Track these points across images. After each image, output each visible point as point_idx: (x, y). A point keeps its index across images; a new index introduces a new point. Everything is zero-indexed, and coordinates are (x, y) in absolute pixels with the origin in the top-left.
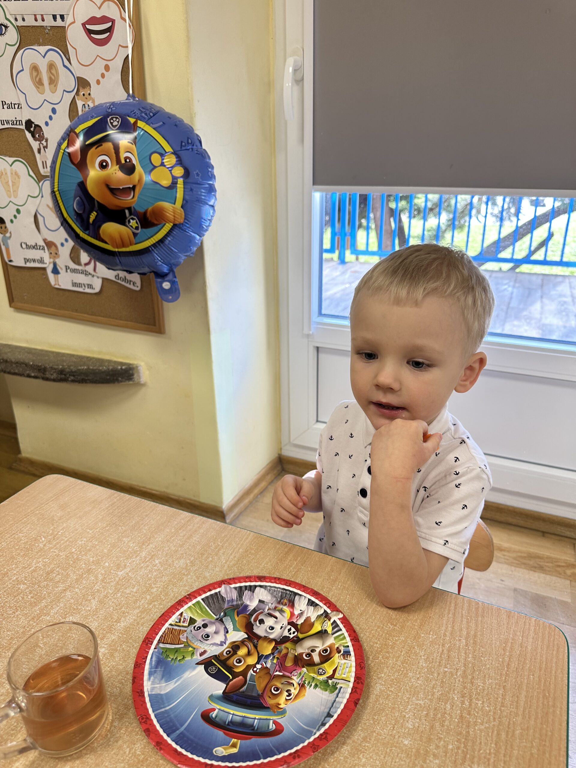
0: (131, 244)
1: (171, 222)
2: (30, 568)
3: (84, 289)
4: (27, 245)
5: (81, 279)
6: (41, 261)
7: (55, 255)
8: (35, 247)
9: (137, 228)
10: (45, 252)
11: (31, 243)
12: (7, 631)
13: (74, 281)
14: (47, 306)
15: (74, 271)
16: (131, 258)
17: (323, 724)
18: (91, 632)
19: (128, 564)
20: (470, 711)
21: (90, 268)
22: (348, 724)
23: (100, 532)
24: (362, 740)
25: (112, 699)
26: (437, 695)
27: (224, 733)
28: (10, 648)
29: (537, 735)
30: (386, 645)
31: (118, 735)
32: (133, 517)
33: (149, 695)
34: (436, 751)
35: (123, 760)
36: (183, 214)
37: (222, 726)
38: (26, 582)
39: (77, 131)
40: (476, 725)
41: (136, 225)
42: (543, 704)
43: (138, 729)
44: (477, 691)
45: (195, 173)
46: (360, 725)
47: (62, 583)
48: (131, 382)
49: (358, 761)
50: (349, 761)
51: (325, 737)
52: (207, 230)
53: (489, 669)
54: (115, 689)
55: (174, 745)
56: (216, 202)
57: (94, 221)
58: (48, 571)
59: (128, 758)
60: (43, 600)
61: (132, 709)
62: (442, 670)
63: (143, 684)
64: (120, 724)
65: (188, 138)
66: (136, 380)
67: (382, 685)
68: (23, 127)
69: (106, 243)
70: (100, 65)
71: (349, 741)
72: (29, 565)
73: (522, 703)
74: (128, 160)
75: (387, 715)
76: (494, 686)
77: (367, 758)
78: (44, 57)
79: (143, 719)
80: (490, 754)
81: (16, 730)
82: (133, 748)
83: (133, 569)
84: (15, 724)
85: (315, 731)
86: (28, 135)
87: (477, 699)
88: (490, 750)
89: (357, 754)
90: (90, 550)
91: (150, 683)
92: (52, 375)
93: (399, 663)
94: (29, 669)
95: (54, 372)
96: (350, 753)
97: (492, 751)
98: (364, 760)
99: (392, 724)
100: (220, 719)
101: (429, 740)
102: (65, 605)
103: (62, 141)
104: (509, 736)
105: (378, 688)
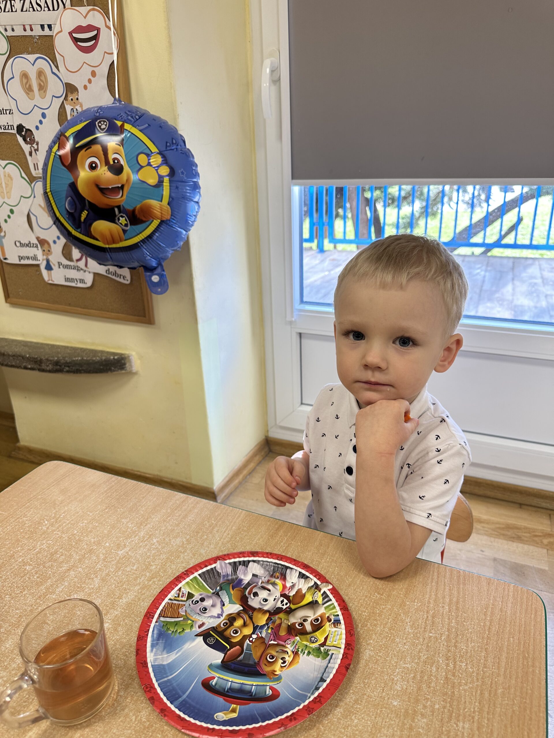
0: (121, 240)
1: (159, 219)
2: (35, 550)
3: (76, 284)
4: (21, 244)
5: (73, 274)
6: (35, 258)
7: (48, 252)
8: (29, 245)
9: (126, 225)
10: (38, 249)
11: (25, 241)
12: (16, 609)
13: (67, 277)
14: (41, 301)
15: (67, 267)
16: (121, 253)
17: (317, 689)
18: (96, 607)
19: (128, 543)
20: (454, 672)
21: (81, 264)
22: (340, 688)
23: (99, 514)
24: (354, 703)
25: (118, 670)
26: (423, 658)
27: (224, 699)
28: (19, 625)
29: (518, 694)
30: (373, 613)
31: (124, 704)
32: (131, 499)
33: (152, 665)
34: (423, 711)
35: (130, 727)
36: (170, 210)
37: (222, 693)
38: (31, 563)
39: (67, 134)
40: (461, 685)
41: (126, 222)
42: (523, 664)
43: (142, 698)
44: (461, 654)
45: (180, 171)
46: (352, 688)
47: (66, 563)
48: (123, 371)
49: (351, 722)
50: (342, 722)
51: (318, 701)
52: (192, 225)
53: (471, 633)
54: (120, 661)
55: (177, 712)
56: (201, 198)
57: (85, 219)
58: (52, 552)
59: (134, 725)
60: (48, 580)
61: (136, 679)
62: (427, 636)
63: (146, 655)
64: (126, 694)
65: (173, 139)
66: (128, 369)
67: (372, 650)
68: (15, 131)
69: (97, 240)
70: (87, 71)
71: (342, 704)
72: (34, 547)
73: (503, 664)
74: (116, 161)
75: (376, 678)
76: (477, 649)
77: (359, 719)
78: (33, 65)
79: (147, 688)
80: (474, 712)
81: (28, 702)
82: (138, 716)
83: (132, 548)
84: (27, 696)
85: (309, 695)
86: (20, 139)
87: (461, 661)
88: (474, 708)
89: (350, 715)
90: (91, 532)
91: (152, 654)
92: (48, 366)
93: (387, 630)
94: (38, 644)
95: (50, 364)
96: (343, 715)
97: (476, 709)
98: (356, 721)
99: (382, 687)
100: (220, 687)
101: (417, 701)
102: (70, 584)
103: (53, 144)
104: (492, 695)
105: (367, 653)
